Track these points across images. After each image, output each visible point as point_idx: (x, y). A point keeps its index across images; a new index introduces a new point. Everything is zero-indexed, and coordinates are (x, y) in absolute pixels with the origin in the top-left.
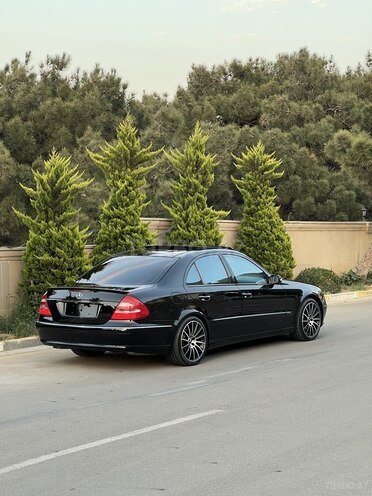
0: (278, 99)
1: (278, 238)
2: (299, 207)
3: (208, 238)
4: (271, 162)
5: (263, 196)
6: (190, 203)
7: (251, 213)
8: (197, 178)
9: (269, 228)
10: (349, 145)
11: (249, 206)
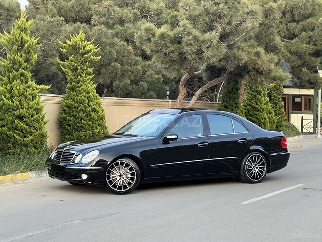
0: (105, 5)
1: (94, 110)
2: (118, 87)
3: (29, 108)
4: (90, 47)
5: (83, 75)
6: (15, 77)
7: (72, 89)
8: (22, 56)
9: (87, 101)
10: (154, 35)
11: (71, 83)
